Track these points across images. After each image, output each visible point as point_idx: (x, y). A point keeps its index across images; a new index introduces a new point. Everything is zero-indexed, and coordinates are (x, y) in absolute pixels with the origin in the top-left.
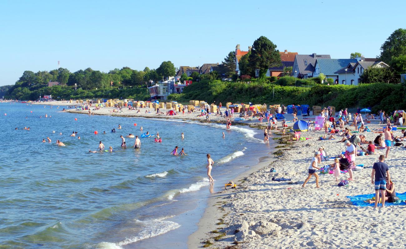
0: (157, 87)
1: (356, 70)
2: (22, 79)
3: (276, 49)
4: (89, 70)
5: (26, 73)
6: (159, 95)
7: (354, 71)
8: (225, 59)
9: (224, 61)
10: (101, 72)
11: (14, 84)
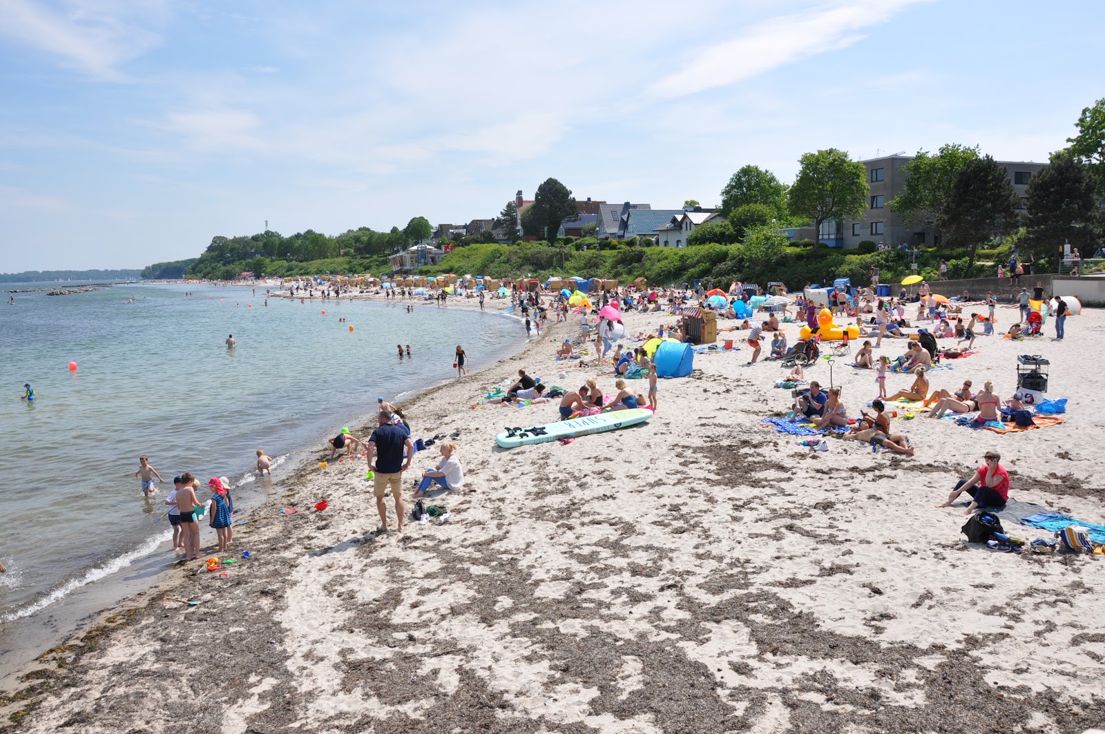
0: (401, 257)
1: (684, 226)
2: (210, 249)
3: (571, 196)
4: (309, 232)
5: (216, 239)
6: (405, 268)
7: (681, 228)
8: (502, 213)
9: (500, 216)
10: (327, 236)
11: (199, 256)
